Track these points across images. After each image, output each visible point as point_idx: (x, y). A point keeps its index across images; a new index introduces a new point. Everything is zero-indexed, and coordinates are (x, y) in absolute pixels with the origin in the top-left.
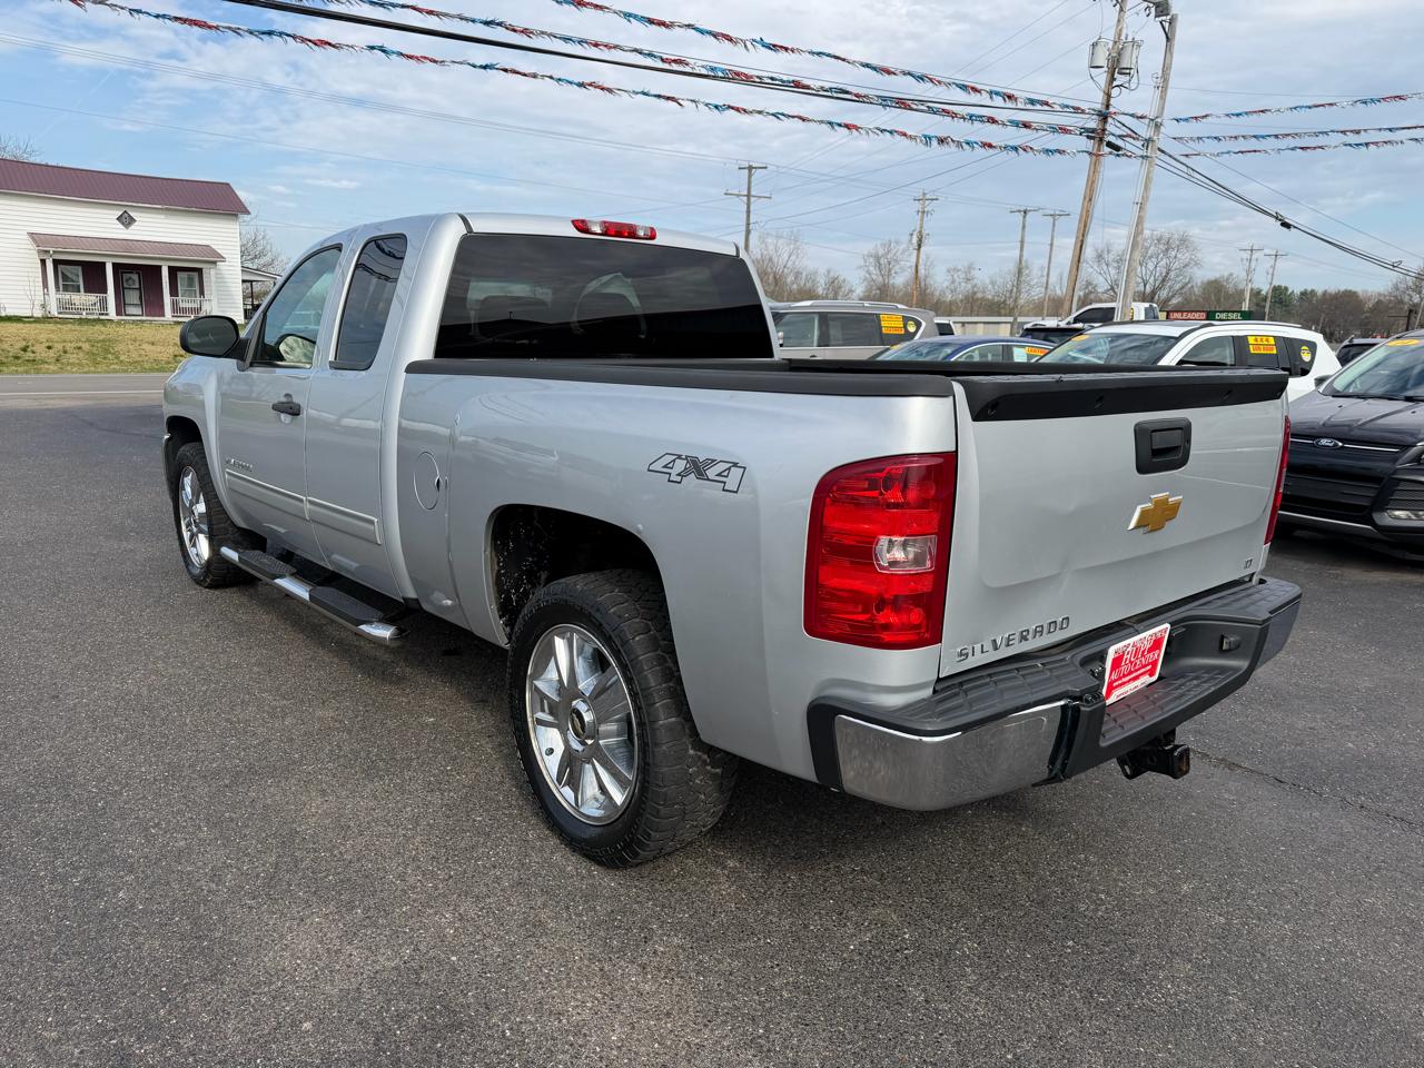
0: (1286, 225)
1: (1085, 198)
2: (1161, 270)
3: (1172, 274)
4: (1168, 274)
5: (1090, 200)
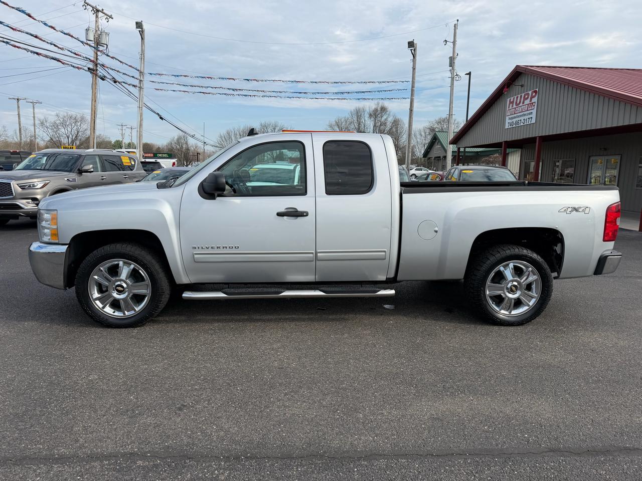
0: (161, 118)
1: (92, 100)
2: (74, 132)
3: (80, 134)
4: (78, 133)
5: (95, 101)
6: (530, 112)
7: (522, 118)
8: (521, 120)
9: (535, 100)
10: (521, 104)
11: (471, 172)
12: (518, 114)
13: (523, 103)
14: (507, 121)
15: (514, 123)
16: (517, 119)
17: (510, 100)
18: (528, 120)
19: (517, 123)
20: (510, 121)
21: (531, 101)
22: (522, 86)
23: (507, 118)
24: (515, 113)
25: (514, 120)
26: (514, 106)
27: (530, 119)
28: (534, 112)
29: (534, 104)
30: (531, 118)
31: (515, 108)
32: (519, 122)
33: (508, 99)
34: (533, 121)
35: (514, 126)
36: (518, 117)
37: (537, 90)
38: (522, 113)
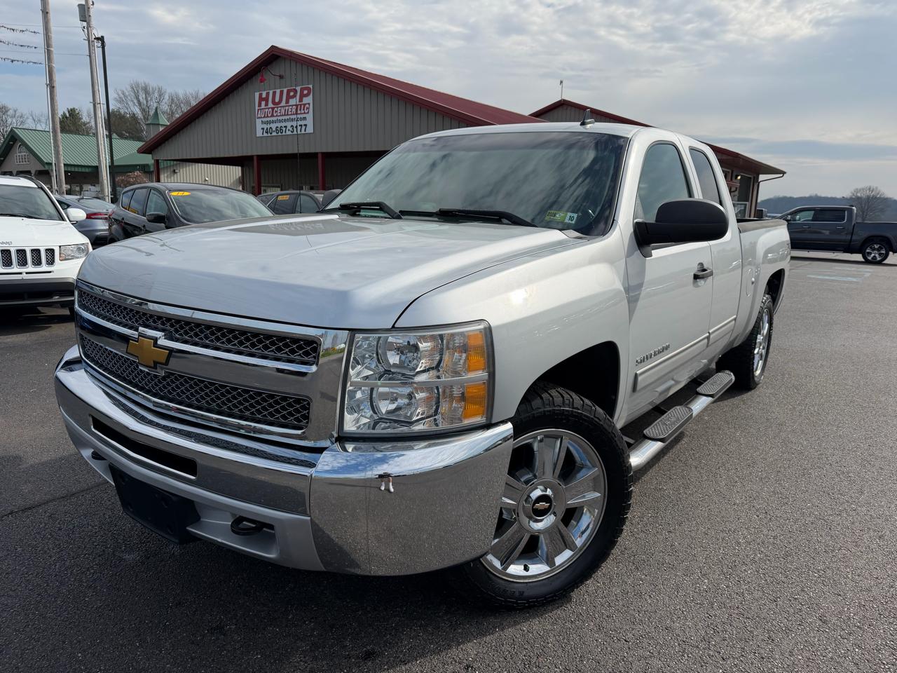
6: (302, 116)
7: (289, 124)
8: (286, 127)
9: (308, 100)
10: (283, 103)
11: (186, 194)
12: (279, 118)
13: (287, 102)
14: (259, 125)
15: (274, 129)
16: (279, 125)
17: (261, 95)
18: (299, 128)
19: (279, 130)
20: (265, 126)
21: (301, 100)
22: (281, 77)
23: (258, 122)
24: (272, 116)
25: (274, 126)
26: (270, 105)
27: (304, 128)
28: (310, 117)
29: (307, 106)
30: (306, 125)
31: (273, 109)
32: (284, 129)
33: (257, 95)
34: (310, 130)
35: (274, 134)
36: (280, 121)
37: (311, 86)
38: (288, 117)
